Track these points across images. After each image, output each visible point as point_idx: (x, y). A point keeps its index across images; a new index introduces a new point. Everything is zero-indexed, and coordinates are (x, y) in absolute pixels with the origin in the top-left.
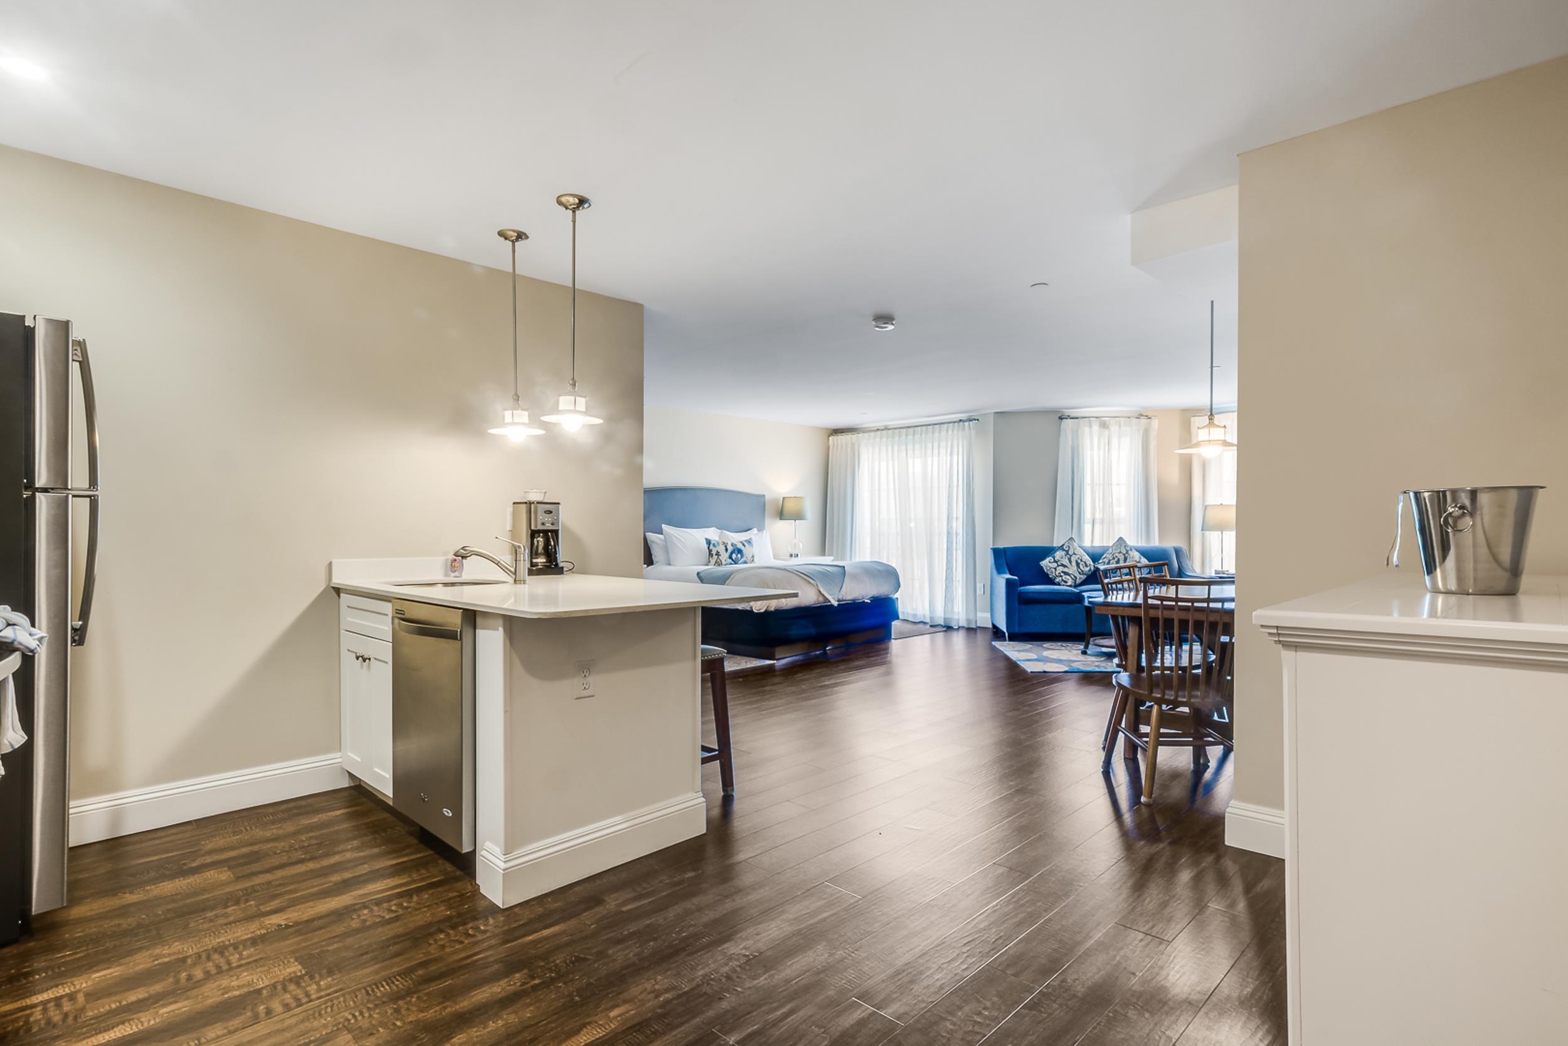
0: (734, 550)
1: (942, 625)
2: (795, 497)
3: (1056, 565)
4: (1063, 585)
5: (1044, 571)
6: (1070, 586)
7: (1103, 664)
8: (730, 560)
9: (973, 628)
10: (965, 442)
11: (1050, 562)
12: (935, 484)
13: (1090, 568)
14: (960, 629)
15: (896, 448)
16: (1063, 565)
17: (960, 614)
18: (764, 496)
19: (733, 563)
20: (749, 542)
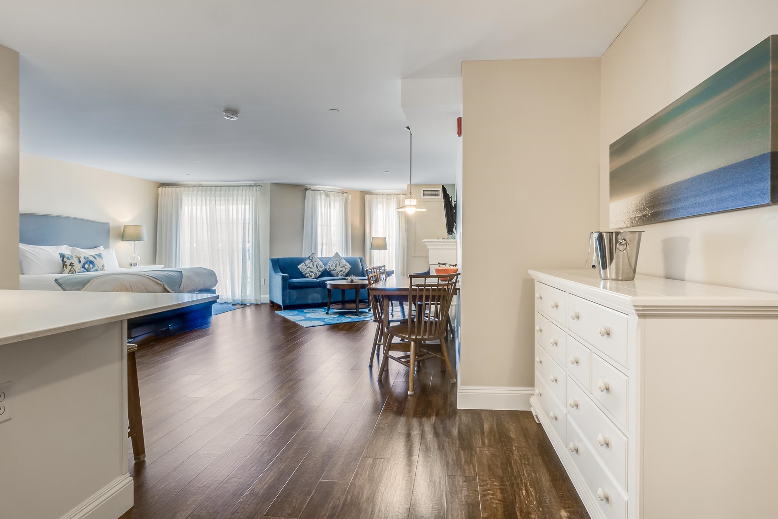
0: (87, 262)
1: (239, 304)
2: (134, 225)
3: (306, 267)
4: (310, 278)
5: (300, 271)
6: (314, 278)
7: (340, 319)
8: (83, 269)
9: (258, 304)
10: (253, 198)
11: (303, 266)
12: (235, 221)
13: (323, 269)
14: (251, 305)
15: (208, 198)
16: (310, 267)
17: (251, 296)
18: (108, 224)
19: (85, 271)
20: (99, 256)
